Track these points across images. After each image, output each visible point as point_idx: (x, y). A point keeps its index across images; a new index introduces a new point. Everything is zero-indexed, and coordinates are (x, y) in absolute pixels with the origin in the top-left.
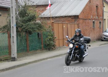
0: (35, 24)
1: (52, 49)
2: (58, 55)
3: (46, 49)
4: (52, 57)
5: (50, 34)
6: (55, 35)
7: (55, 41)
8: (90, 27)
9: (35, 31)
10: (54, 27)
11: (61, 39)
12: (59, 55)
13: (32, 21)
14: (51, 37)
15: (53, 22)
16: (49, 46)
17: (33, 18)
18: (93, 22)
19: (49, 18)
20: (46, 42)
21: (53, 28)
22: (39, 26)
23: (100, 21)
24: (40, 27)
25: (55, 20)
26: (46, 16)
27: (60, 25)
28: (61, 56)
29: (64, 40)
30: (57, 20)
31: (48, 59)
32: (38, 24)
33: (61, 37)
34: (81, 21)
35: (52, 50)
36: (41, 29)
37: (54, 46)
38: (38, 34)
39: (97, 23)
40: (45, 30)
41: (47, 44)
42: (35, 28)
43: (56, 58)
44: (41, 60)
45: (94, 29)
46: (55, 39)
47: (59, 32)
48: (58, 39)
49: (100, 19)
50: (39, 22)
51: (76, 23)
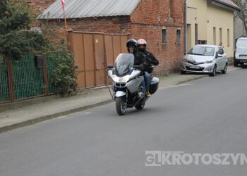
0: (28, 35)
1: (70, 92)
2: (82, 106)
3: (56, 94)
4: (67, 112)
5: (64, 59)
6: (75, 60)
7: (75, 75)
8: (155, 43)
9: (27, 51)
10: (72, 42)
11: (89, 71)
12: (86, 108)
13: (21, 27)
14: (67, 66)
15: (71, 31)
16: (62, 87)
17: (23, 21)
19: (60, 22)
20: (53, 77)
21: (70, 44)
22: (38, 39)
23: (179, 29)
24: (39, 41)
25: (74, 27)
26: (54, 18)
27: (88, 39)
28: (89, 110)
29: (97, 73)
30: (79, 26)
31: (59, 118)
32: (35, 36)
33: (89, 66)
34: (135, 28)
36: (43, 48)
37: (73, 86)
38: (36, 58)
39: (171, 32)
40: (52, 49)
41: (56, 82)
42: (27, 45)
43: (77, 113)
44: (43, 119)
45: (164, 47)
46: (76, 70)
48: (83, 69)
49: (177, 24)
50: (39, 30)
51: (124, 33)
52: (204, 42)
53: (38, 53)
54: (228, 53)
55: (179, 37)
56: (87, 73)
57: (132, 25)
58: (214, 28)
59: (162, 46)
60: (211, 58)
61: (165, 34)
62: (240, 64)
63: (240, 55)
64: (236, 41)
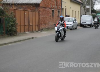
1: (14, 34)
2: (19, 40)
3: (8, 34)
4: (13, 42)
5: (12, 20)
6: (17, 21)
7: (16, 27)
8: (49, 15)
11: (22, 26)
14: (13, 23)
15: (15, 9)
16: (11, 32)
18: (53, 11)
20: (8, 28)
21: (15, 14)
23: (59, 10)
24: (2, 12)
25: (17, 7)
26: (8, 3)
27: (22, 12)
28: (22, 42)
29: (25, 26)
30: (19, 7)
31: (9, 44)
33: (22, 24)
34: (41, 9)
35: (13, 36)
36: (3, 15)
37: (16, 32)
39: (56, 12)
40: (7, 16)
43: (17, 43)
44: (3, 45)
45: (53, 17)
46: (17, 25)
48: (20, 25)
49: (58, 8)
50: (2, 8)
51: (37, 11)
52: (68, 16)
53: (1, 17)
54: (78, 21)
55: (59, 13)
56: (21, 26)
57: (41, 8)
58: (73, 11)
59: (52, 17)
60: (71, 23)
61: (54, 12)
62: (82, 25)
63: (83, 22)
64: (81, 16)
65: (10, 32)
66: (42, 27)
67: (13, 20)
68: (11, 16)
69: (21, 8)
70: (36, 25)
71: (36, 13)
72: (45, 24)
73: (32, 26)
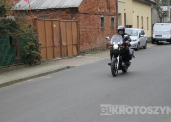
0: (5, 22)
1: (35, 62)
2: (45, 72)
3: (25, 63)
4: (34, 76)
5: (31, 39)
6: (39, 39)
7: (39, 50)
8: (96, 27)
9: (5, 33)
10: (37, 27)
12: (47, 74)
14: (33, 44)
15: (36, 19)
17: (1, 11)
18: (102, 19)
20: (24, 52)
21: (35, 28)
22: (12, 24)
23: (113, 17)
24: (13, 26)
25: (38, 16)
27: (48, 24)
28: (50, 75)
30: (42, 15)
31: (28, 81)
32: (10, 22)
33: (49, 44)
34: (82, 17)
35: (35, 65)
36: (16, 30)
37: (38, 58)
38: (11, 38)
39: (107, 20)
40: (23, 32)
41: (26, 55)
42: (4, 28)
43: (41, 77)
44: (16, 81)
45: (102, 30)
46: (40, 46)
47: (47, 35)
48: (45, 46)
49: (112, 13)
50: (13, 18)
51: (74, 20)
52: (130, 27)
53: (13, 35)
54: (148, 34)
55: (113, 23)
56: (47, 48)
57: (80, 14)
58: (138, 16)
60: (136, 38)
61: (103, 21)
62: (156, 42)
63: (156, 36)
64: (153, 25)
65: (29, 60)
66: (84, 47)
67: (32, 37)
68: (30, 32)
69: (47, 16)
70: (73, 45)
71: (73, 23)
72: (90, 43)
73: (67, 46)
